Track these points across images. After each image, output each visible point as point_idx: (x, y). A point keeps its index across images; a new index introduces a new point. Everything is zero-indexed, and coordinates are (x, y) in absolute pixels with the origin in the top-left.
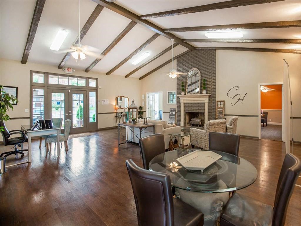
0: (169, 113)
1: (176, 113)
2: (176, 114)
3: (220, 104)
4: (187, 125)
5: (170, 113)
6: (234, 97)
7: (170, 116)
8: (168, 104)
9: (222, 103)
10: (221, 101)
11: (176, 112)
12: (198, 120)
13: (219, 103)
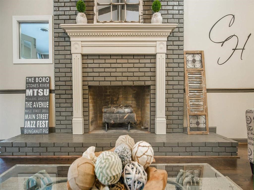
0: (24, 91)
1: (51, 91)
2: (53, 95)
3: (194, 61)
4: (91, 128)
5: (29, 92)
6: (223, 42)
7: (30, 104)
8: (16, 60)
9: (198, 58)
10: (194, 54)
11: (53, 87)
12: (127, 110)
13: (190, 58)
